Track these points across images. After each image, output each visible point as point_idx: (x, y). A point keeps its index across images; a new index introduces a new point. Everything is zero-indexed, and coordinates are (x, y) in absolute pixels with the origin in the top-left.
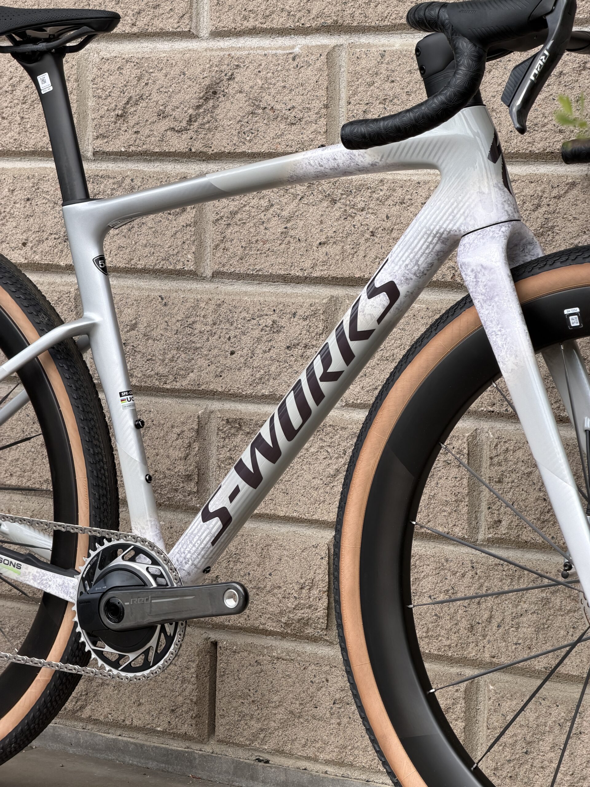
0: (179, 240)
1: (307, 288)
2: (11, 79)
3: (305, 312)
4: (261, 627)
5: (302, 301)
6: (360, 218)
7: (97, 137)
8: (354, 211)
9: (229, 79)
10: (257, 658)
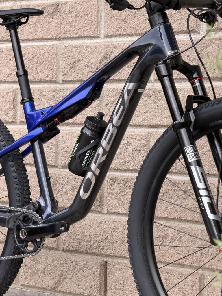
0: (93, 112)
1: (140, 129)
2: (32, 55)
3: (139, 138)
4: (123, 256)
5: (138, 134)
6: (159, 103)
7: (64, 75)
8: (157, 100)
9: (111, 53)
10: (122, 267)
